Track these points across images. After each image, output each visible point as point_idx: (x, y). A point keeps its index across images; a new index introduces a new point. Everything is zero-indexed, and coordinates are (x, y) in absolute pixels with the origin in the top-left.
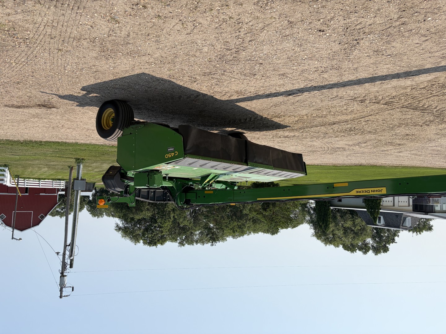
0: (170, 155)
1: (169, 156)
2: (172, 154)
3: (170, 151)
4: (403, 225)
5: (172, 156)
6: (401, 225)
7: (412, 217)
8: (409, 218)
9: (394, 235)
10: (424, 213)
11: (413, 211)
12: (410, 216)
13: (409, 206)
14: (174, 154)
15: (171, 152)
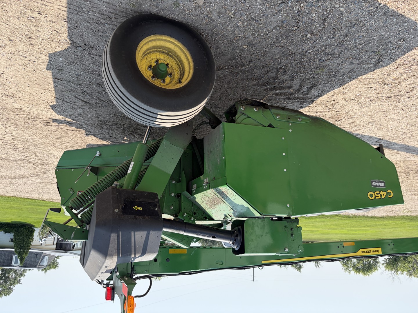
0: (379, 195)
1: (376, 196)
2: (382, 193)
3: (377, 186)
4: (40, 264)
5: (383, 197)
6: (38, 264)
7: (50, 255)
8: (47, 256)
9: (21, 275)
10: (64, 251)
11: (56, 250)
12: (48, 255)
13: (53, 245)
14: (385, 193)
15: (379, 189)
